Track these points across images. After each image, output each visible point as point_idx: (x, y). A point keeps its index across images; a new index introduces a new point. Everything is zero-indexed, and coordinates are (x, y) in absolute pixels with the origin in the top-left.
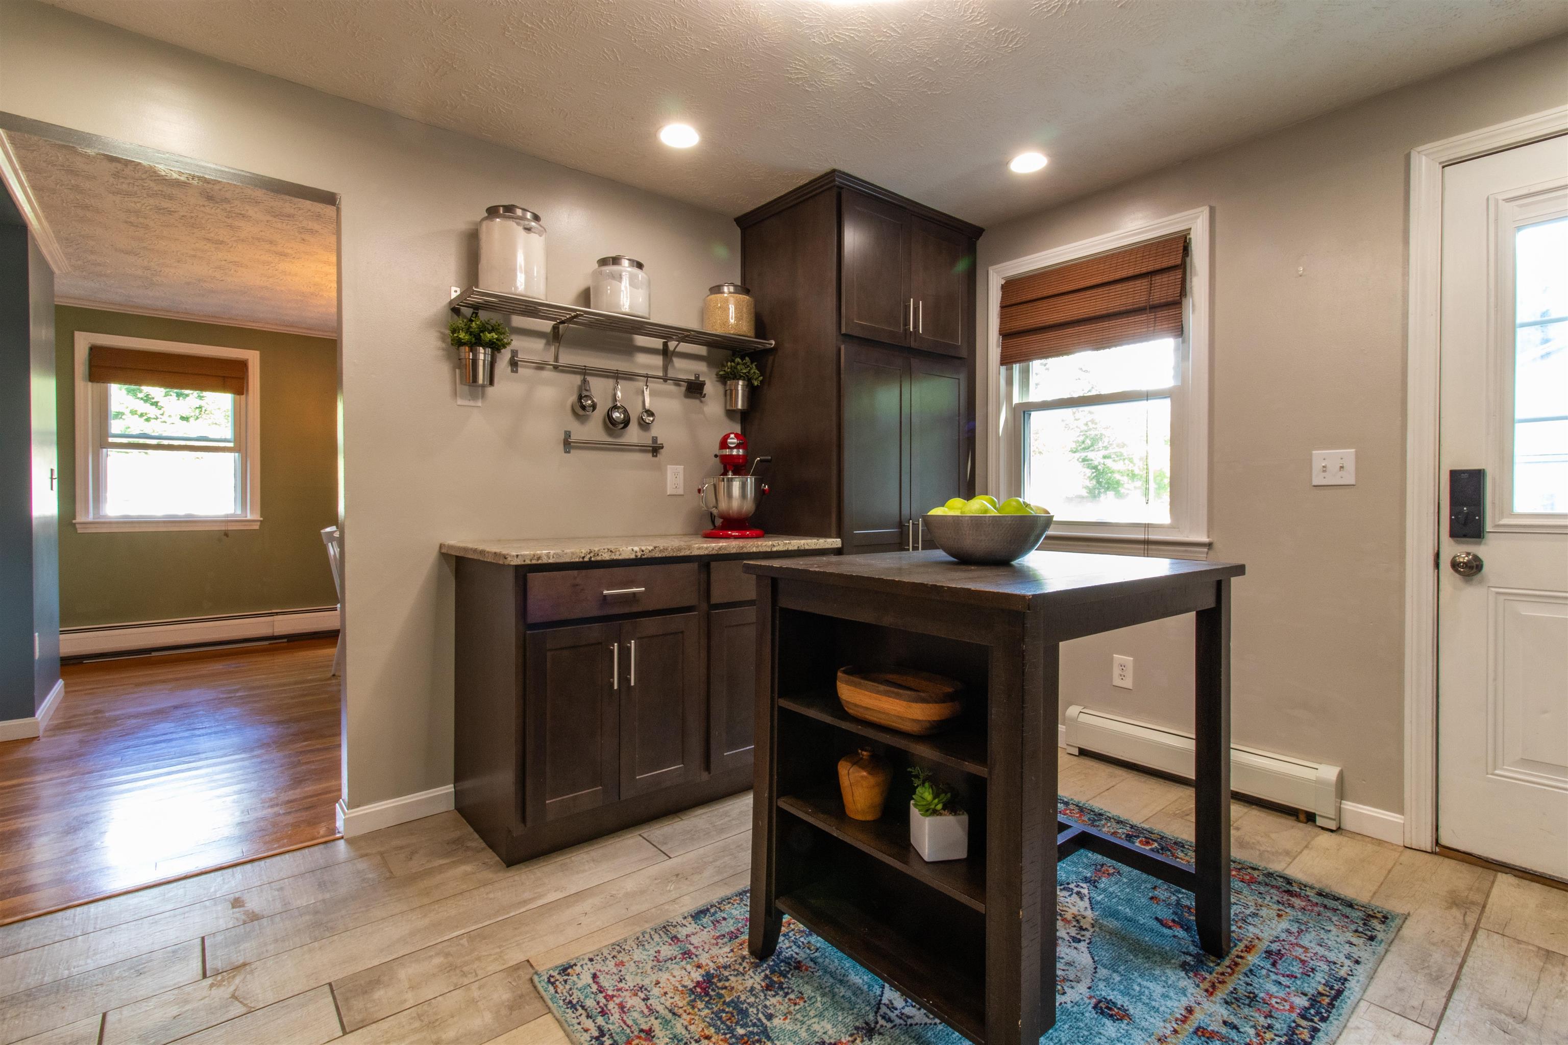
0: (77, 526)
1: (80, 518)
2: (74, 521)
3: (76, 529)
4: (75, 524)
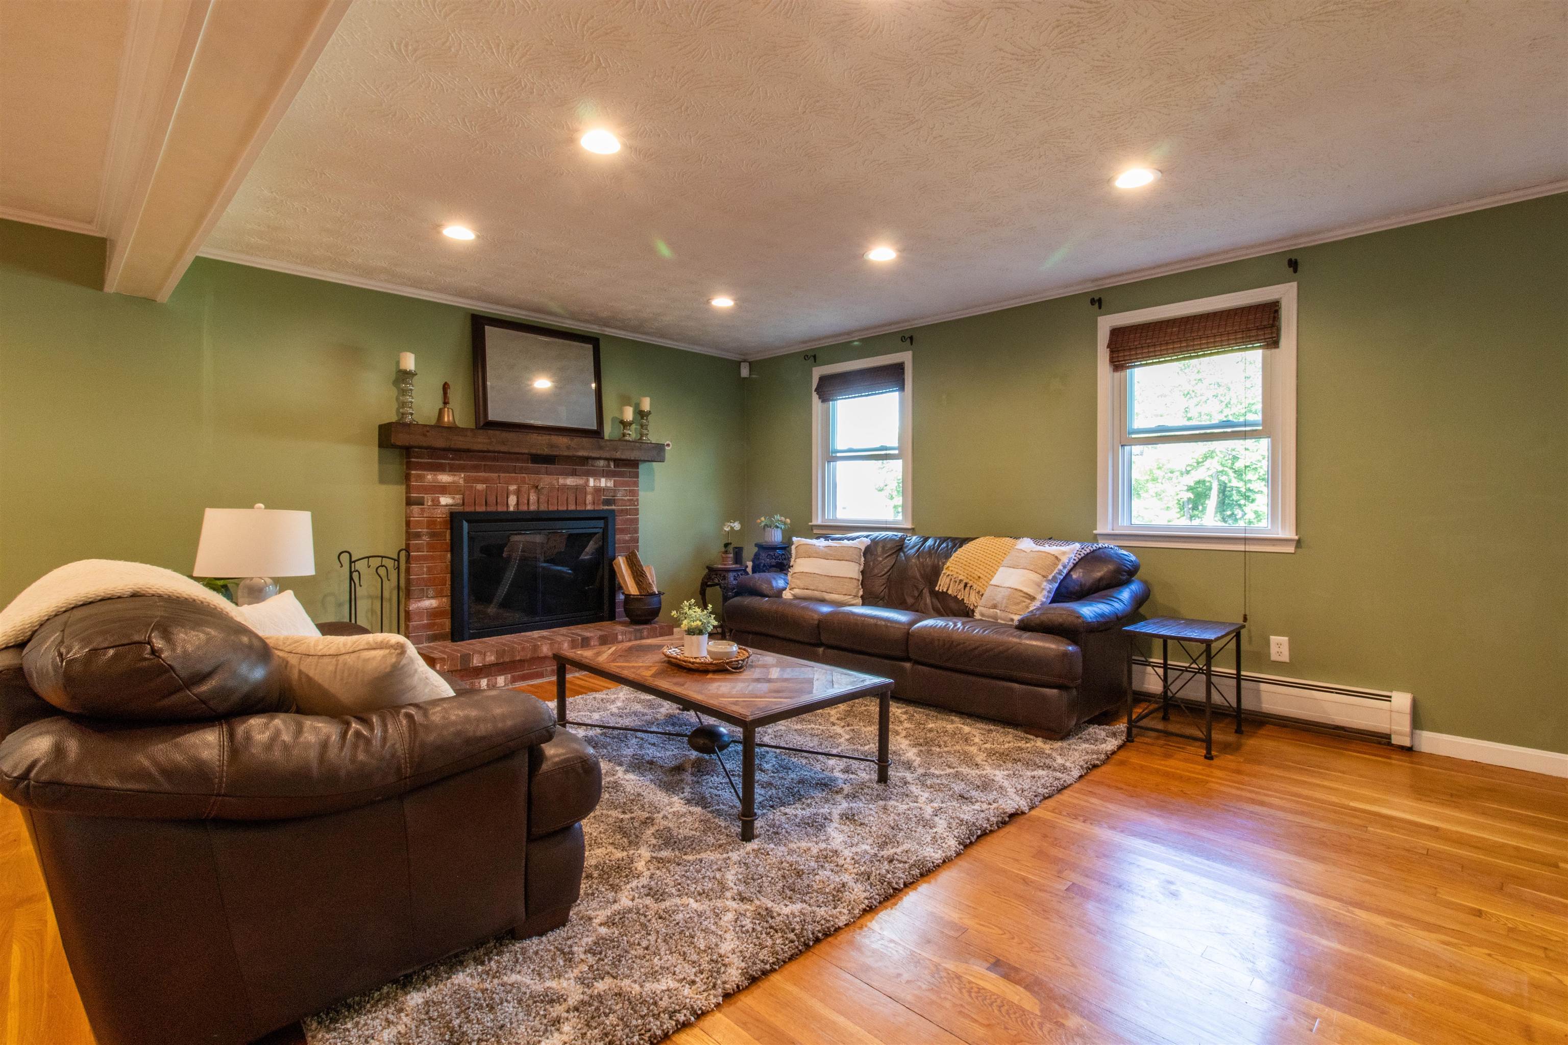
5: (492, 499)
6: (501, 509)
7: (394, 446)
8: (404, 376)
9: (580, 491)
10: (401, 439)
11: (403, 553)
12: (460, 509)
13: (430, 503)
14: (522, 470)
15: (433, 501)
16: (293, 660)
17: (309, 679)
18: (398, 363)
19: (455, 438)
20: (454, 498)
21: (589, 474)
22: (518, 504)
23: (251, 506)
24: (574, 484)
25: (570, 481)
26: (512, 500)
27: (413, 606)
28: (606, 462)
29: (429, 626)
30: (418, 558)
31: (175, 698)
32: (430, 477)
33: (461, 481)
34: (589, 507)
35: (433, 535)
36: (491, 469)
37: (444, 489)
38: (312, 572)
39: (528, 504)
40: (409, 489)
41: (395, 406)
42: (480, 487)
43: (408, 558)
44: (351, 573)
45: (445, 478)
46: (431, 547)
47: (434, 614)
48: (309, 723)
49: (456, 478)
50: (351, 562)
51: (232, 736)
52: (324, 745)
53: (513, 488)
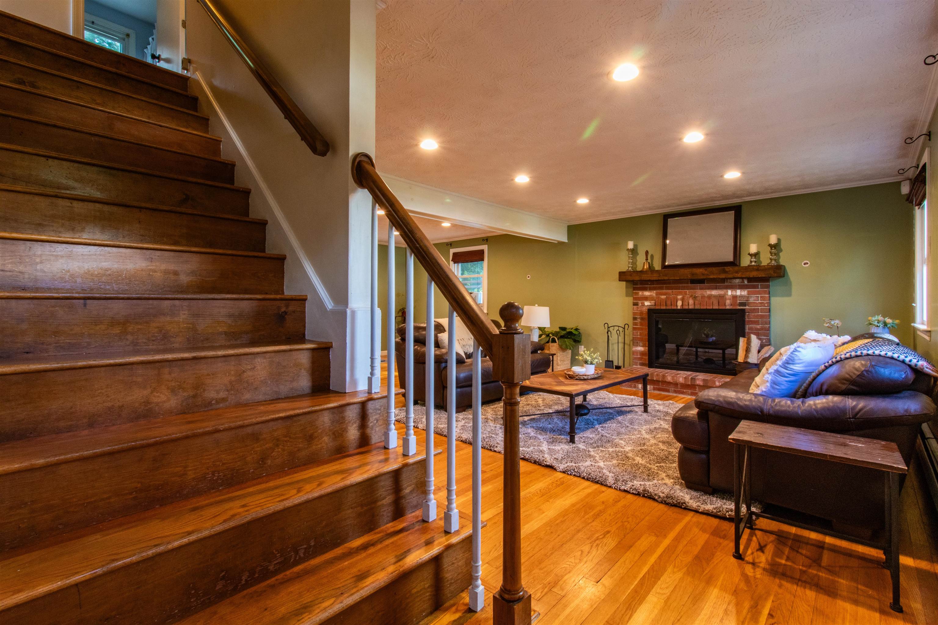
5: (669, 303)
6: (673, 308)
8: (629, 251)
9: (721, 298)
10: (633, 277)
11: (627, 325)
12: (653, 307)
13: (640, 305)
14: (684, 288)
15: (642, 304)
19: (643, 275)
20: (651, 302)
21: (728, 288)
22: (682, 305)
24: (718, 294)
25: (714, 292)
26: (679, 303)
27: (634, 349)
28: (741, 280)
29: (640, 359)
30: (636, 328)
32: (640, 293)
33: (654, 295)
34: (728, 307)
35: (642, 319)
36: (668, 288)
37: (646, 298)
39: (688, 305)
40: (634, 299)
42: (663, 297)
43: (633, 328)
44: (608, 332)
45: (647, 293)
46: (641, 324)
47: (642, 353)
49: (652, 293)
50: (608, 328)
53: (680, 297)
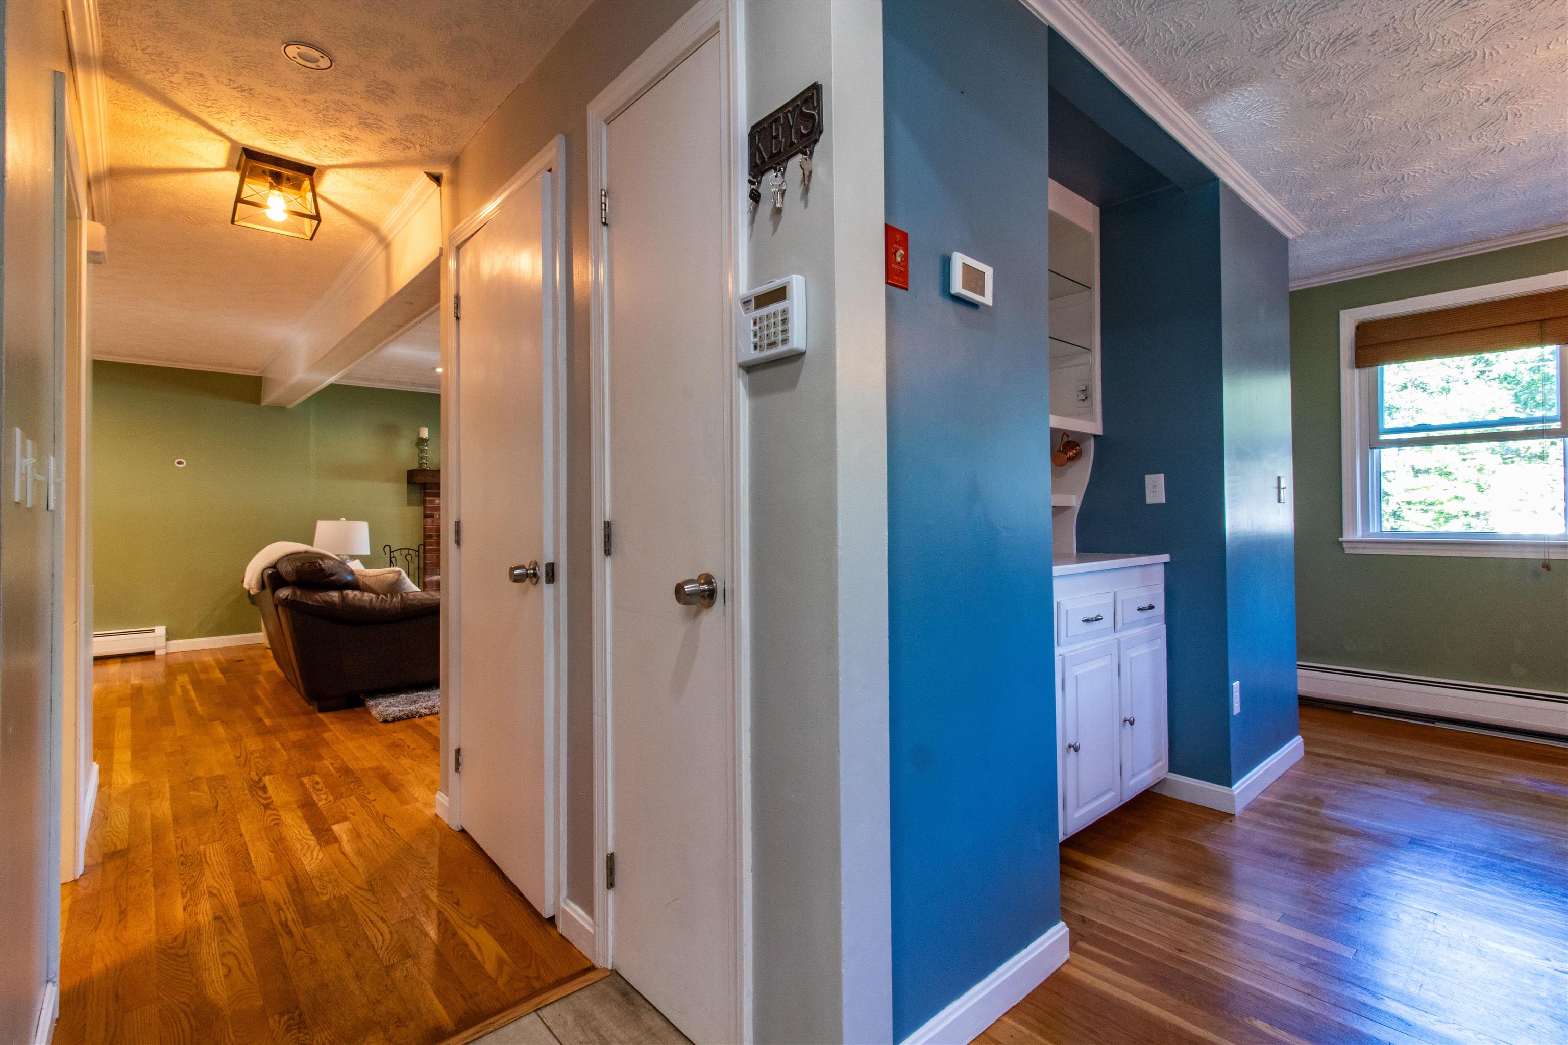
0: (1345, 545)
1: (1347, 536)
2: (1340, 539)
3: (1343, 549)
4: (1342, 542)
7: (415, 483)
8: (421, 442)
10: (420, 479)
11: (422, 547)
13: (436, 517)
16: (361, 578)
17: (366, 585)
18: (418, 433)
23: (339, 520)
27: (428, 579)
30: (430, 550)
31: (326, 580)
32: (436, 501)
38: (369, 553)
40: (425, 509)
41: (417, 458)
43: (424, 552)
44: (391, 558)
46: (437, 544)
48: (366, 594)
50: (391, 552)
51: (342, 594)
52: (371, 600)
